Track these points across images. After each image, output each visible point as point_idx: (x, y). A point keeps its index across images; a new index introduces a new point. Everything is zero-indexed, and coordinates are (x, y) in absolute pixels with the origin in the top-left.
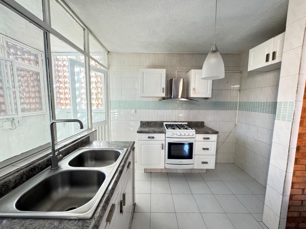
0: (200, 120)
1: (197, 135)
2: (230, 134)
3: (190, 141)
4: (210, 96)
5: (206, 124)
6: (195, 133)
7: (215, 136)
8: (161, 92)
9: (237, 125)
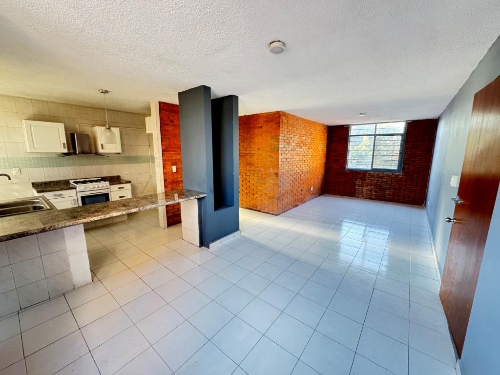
0: (115, 174)
1: (111, 186)
2: (147, 184)
3: (105, 191)
4: (120, 152)
5: (122, 178)
6: (109, 184)
7: (129, 184)
8: (61, 147)
9: (152, 176)
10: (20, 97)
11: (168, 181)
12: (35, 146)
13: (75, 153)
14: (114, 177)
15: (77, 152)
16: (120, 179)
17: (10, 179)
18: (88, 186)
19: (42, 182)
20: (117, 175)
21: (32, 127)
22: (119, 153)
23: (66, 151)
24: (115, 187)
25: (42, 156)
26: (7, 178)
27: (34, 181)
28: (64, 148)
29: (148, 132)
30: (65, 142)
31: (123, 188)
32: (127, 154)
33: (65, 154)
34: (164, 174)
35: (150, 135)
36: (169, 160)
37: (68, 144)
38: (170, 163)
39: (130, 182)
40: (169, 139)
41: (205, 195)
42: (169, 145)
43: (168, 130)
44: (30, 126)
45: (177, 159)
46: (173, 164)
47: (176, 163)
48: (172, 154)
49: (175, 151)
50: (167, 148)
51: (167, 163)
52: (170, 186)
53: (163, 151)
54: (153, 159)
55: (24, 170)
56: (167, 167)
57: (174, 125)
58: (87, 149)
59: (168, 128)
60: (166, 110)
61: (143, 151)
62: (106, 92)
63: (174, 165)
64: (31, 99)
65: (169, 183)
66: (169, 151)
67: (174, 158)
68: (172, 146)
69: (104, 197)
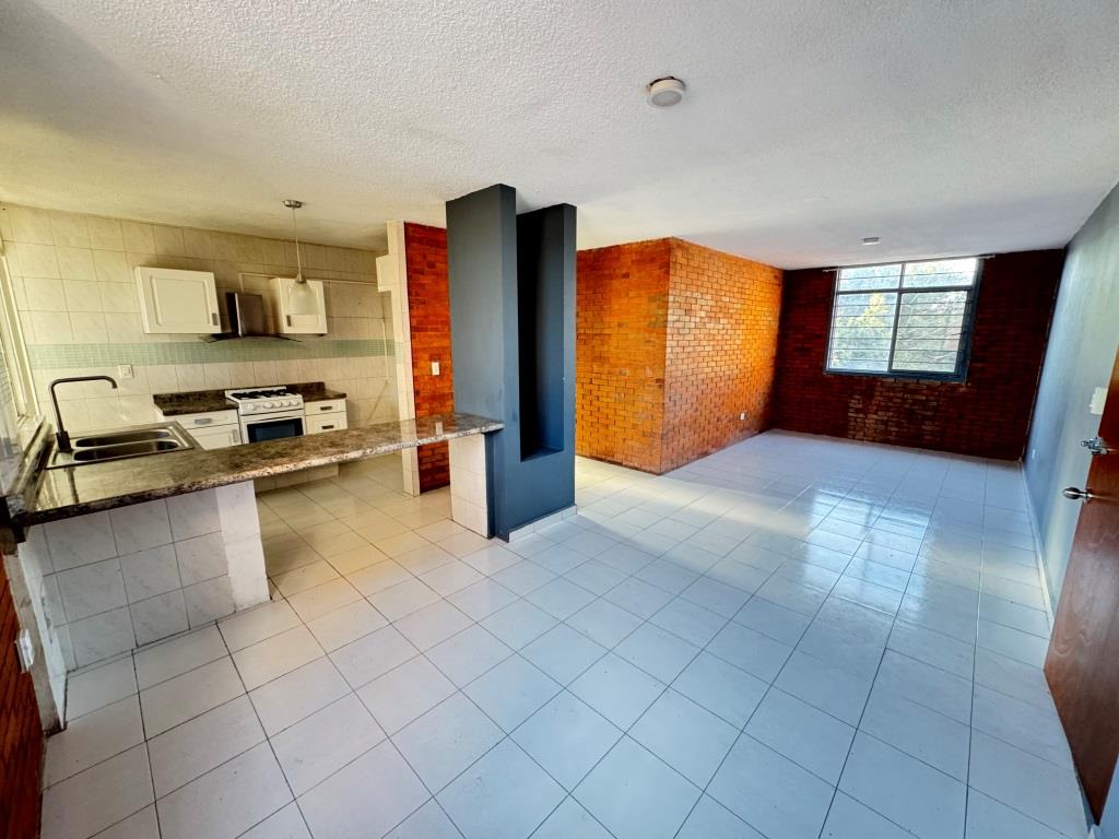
0: (316, 379)
1: (308, 404)
2: (379, 400)
3: (295, 415)
4: (325, 332)
5: (329, 386)
6: (301, 401)
7: (343, 401)
8: (209, 322)
9: (389, 384)
10: (130, 221)
11: (421, 395)
12: (160, 321)
13: (234, 335)
14: (312, 384)
15: (240, 333)
16: (324, 389)
17: (115, 386)
18: (261, 404)
19: (172, 395)
20: (317, 381)
21: (154, 281)
22: (322, 335)
23: (218, 330)
24: (314, 407)
25: (174, 341)
26: (110, 384)
27: (158, 392)
28: (215, 324)
29: (381, 289)
30: (217, 312)
31: (329, 408)
32: (337, 337)
33: (216, 337)
34: (415, 379)
35: (386, 296)
36: (424, 350)
37: (221, 314)
38: (427, 356)
39: (343, 396)
40: (424, 303)
41: (500, 426)
42: (425, 317)
43: (423, 285)
44: (151, 278)
45: (443, 348)
46: (432, 359)
47: (440, 355)
48: (430, 337)
49: (436, 330)
50: (421, 323)
51: (421, 354)
52: (426, 406)
53: (413, 329)
54: (390, 347)
55: (139, 369)
56: (422, 363)
57: (434, 274)
58: (259, 327)
59: (426, 280)
60: (420, 241)
61: (370, 331)
62: (298, 205)
63: (435, 360)
64: (152, 224)
65: (425, 399)
66: (426, 330)
67: (435, 345)
68: (432, 318)
69: (293, 426)
